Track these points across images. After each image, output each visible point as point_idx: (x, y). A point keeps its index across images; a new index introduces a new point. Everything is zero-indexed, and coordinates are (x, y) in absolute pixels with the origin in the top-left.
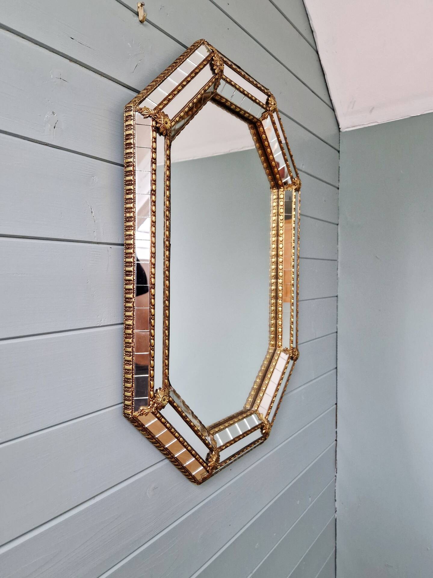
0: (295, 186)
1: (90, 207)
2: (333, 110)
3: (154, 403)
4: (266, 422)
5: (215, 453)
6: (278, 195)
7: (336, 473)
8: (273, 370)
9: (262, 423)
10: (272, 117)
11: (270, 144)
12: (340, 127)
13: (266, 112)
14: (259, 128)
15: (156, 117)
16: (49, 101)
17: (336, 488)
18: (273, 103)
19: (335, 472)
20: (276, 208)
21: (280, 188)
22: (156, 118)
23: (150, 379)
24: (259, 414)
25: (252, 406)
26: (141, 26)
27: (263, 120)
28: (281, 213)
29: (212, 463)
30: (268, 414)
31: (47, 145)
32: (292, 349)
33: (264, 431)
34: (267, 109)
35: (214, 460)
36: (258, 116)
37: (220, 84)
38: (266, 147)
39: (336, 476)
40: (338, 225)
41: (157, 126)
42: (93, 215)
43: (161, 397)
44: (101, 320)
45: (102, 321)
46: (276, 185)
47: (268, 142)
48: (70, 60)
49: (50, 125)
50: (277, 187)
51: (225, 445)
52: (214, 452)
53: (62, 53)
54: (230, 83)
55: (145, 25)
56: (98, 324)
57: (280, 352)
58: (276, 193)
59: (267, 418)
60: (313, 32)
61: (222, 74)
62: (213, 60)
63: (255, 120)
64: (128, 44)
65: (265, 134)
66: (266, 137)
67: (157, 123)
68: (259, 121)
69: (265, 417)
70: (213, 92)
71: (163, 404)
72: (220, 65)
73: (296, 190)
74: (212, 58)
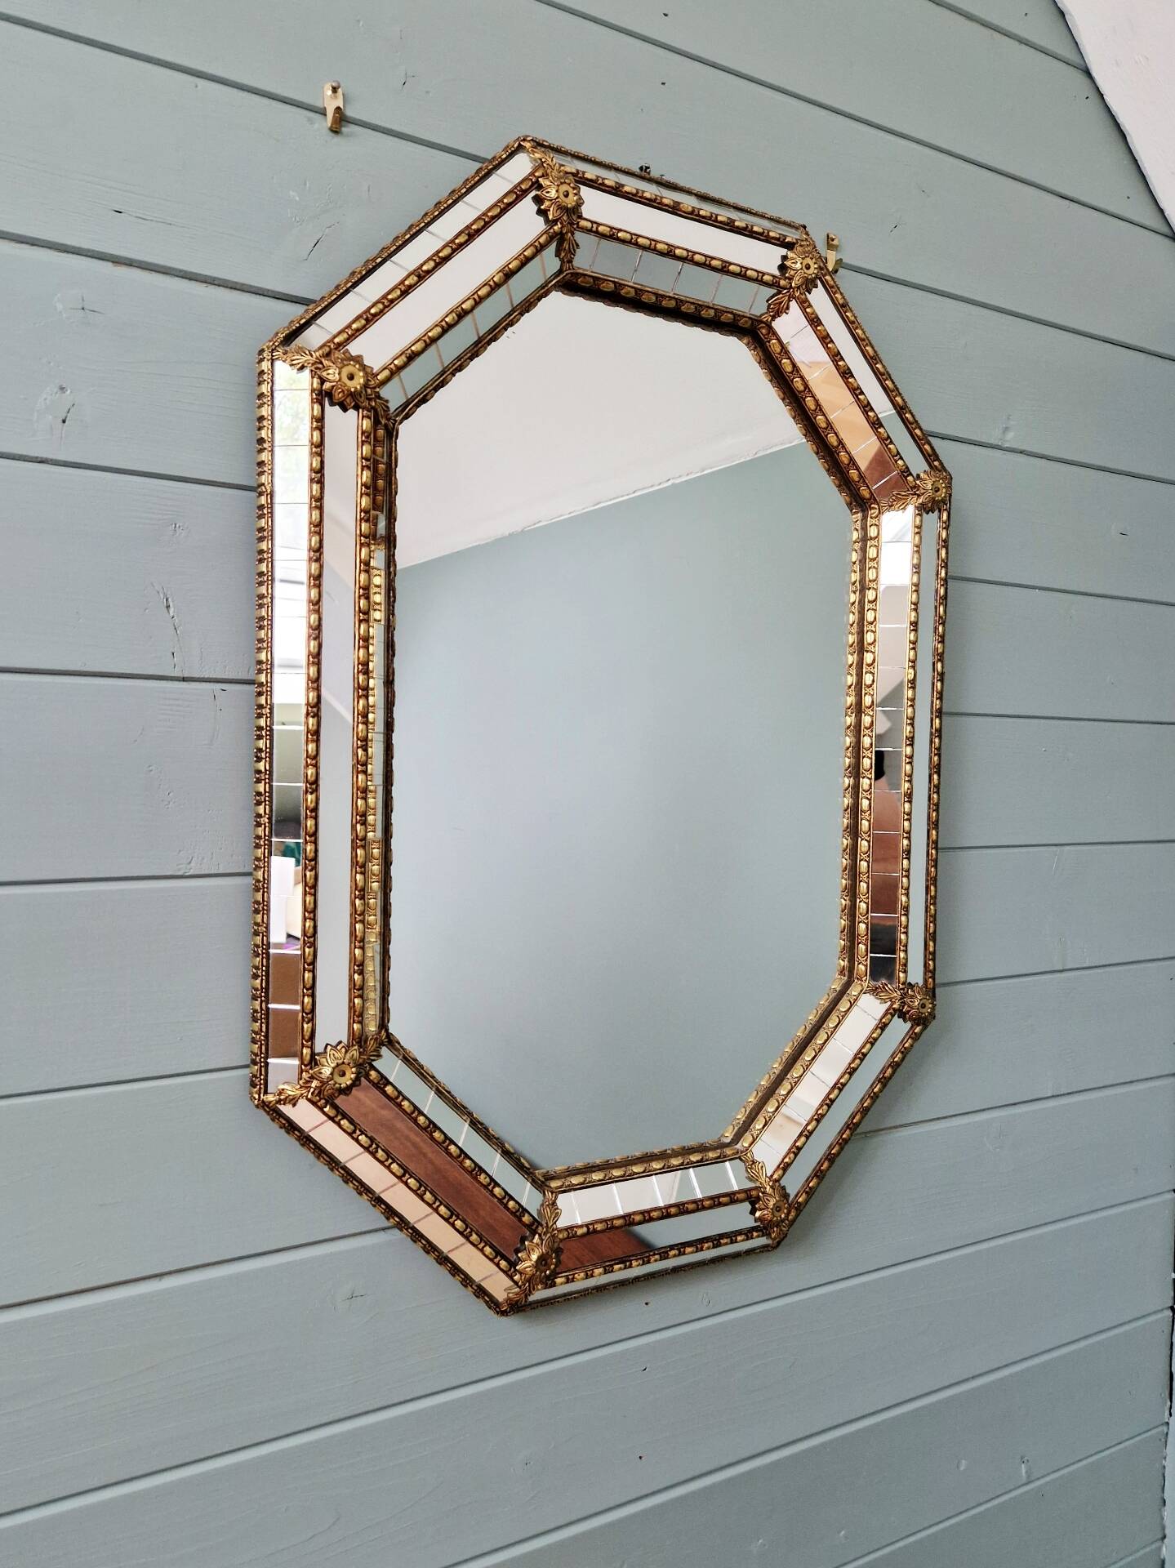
0: (919, 496)
1: (162, 596)
3: (312, 1077)
4: (768, 1189)
5: (542, 1240)
6: (864, 529)
7: (1170, 1414)
8: (824, 1042)
9: (756, 1188)
10: (804, 304)
11: (811, 384)
13: (779, 293)
14: (769, 342)
15: (320, 366)
16: (50, 363)
17: (1166, 1463)
18: (798, 266)
19: (1167, 1413)
20: (857, 567)
21: (871, 509)
22: (320, 369)
23: (303, 1017)
24: (753, 1162)
25: (738, 1137)
26: (337, 139)
27: (774, 318)
28: (870, 581)
29: (528, 1264)
30: (785, 1167)
31: (42, 461)
32: (903, 989)
33: (758, 1214)
34: (779, 286)
35: (534, 1257)
36: (759, 309)
37: (577, 245)
38: (800, 392)
39: (1168, 1423)
41: (324, 387)
42: (171, 614)
43: (333, 1065)
44: (190, 862)
45: (193, 864)
46: (856, 501)
47: (802, 378)
48: (113, 262)
49: (50, 417)
50: (861, 506)
51: (587, 1226)
52: (537, 1236)
53: (89, 250)
54: (612, 236)
55: (348, 135)
56: (179, 870)
57: (859, 994)
58: (858, 525)
59: (775, 1177)
60: (1062, 14)
61: (574, 217)
62: (540, 187)
63: (746, 322)
64: (291, 193)
65: (789, 358)
66: (794, 365)
67: (323, 381)
68: (762, 322)
69: (769, 1175)
70: (560, 271)
71: (336, 1083)
72: (562, 196)
73: (923, 509)
74: (537, 181)
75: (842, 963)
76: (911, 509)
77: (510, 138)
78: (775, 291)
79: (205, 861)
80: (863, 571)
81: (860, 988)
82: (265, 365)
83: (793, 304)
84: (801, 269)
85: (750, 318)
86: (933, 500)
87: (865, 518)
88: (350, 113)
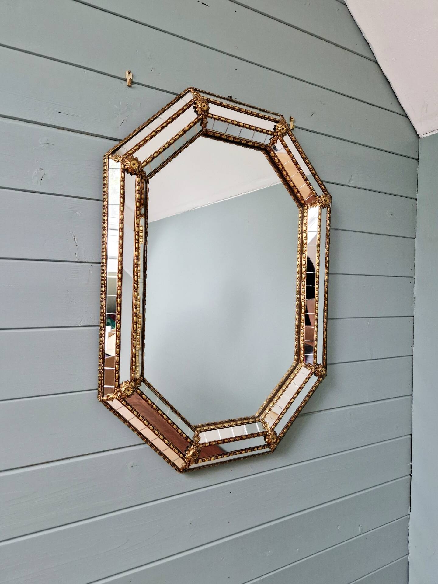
0: (320, 203)
1: (72, 235)
2: (407, 117)
3: (118, 392)
4: (270, 432)
5: (194, 447)
6: (303, 213)
7: (410, 511)
8: (289, 384)
9: (266, 432)
11: (285, 166)
12: (418, 134)
13: (274, 137)
14: (271, 153)
15: (124, 161)
16: (37, 160)
17: (409, 528)
20: (300, 226)
21: (305, 207)
22: (124, 162)
24: (265, 423)
25: (260, 414)
26: (130, 89)
27: (273, 144)
28: (304, 230)
29: (189, 455)
30: (276, 425)
31: (34, 192)
32: (315, 366)
33: (266, 440)
34: (274, 135)
35: (191, 453)
36: (267, 142)
37: (208, 122)
38: (281, 169)
39: (409, 514)
40: (415, 238)
41: (125, 168)
42: (75, 241)
43: (125, 388)
44: (81, 322)
46: (300, 204)
47: (282, 164)
48: (59, 129)
49: (37, 178)
50: (301, 206)
51: (209, 443)
52: (192, 446)
53: (50, 125)
54: (219, 119)
55: (135, 88)
56: (77, 324)
58: (301, 212)
59: (272, 428)
60: (368, 44)
61: (207, 113)
62: (195, 104)
63: (263, 146)
64: (115, 106)
65: (277, 158)
66: (279, 160)
67: (125, 166)
68: (268, 146)
69: (270, 427)
70: (202, 130)
71: (126, 393)
72: (202, 106)
73: (322, 207)
74: (195, 102)
75: (296, 357)
76: (318, 207)
77: (186, 88)
78: (272, 136)
79: (86, 321)
80: (302, 227)
81: (301, 366)
82: (106, 160)
83: (278, 141)
84: (281, 129)
85: (264, 145)
86: (325, 205)
87: (303, 210)
88: (134, 80)
